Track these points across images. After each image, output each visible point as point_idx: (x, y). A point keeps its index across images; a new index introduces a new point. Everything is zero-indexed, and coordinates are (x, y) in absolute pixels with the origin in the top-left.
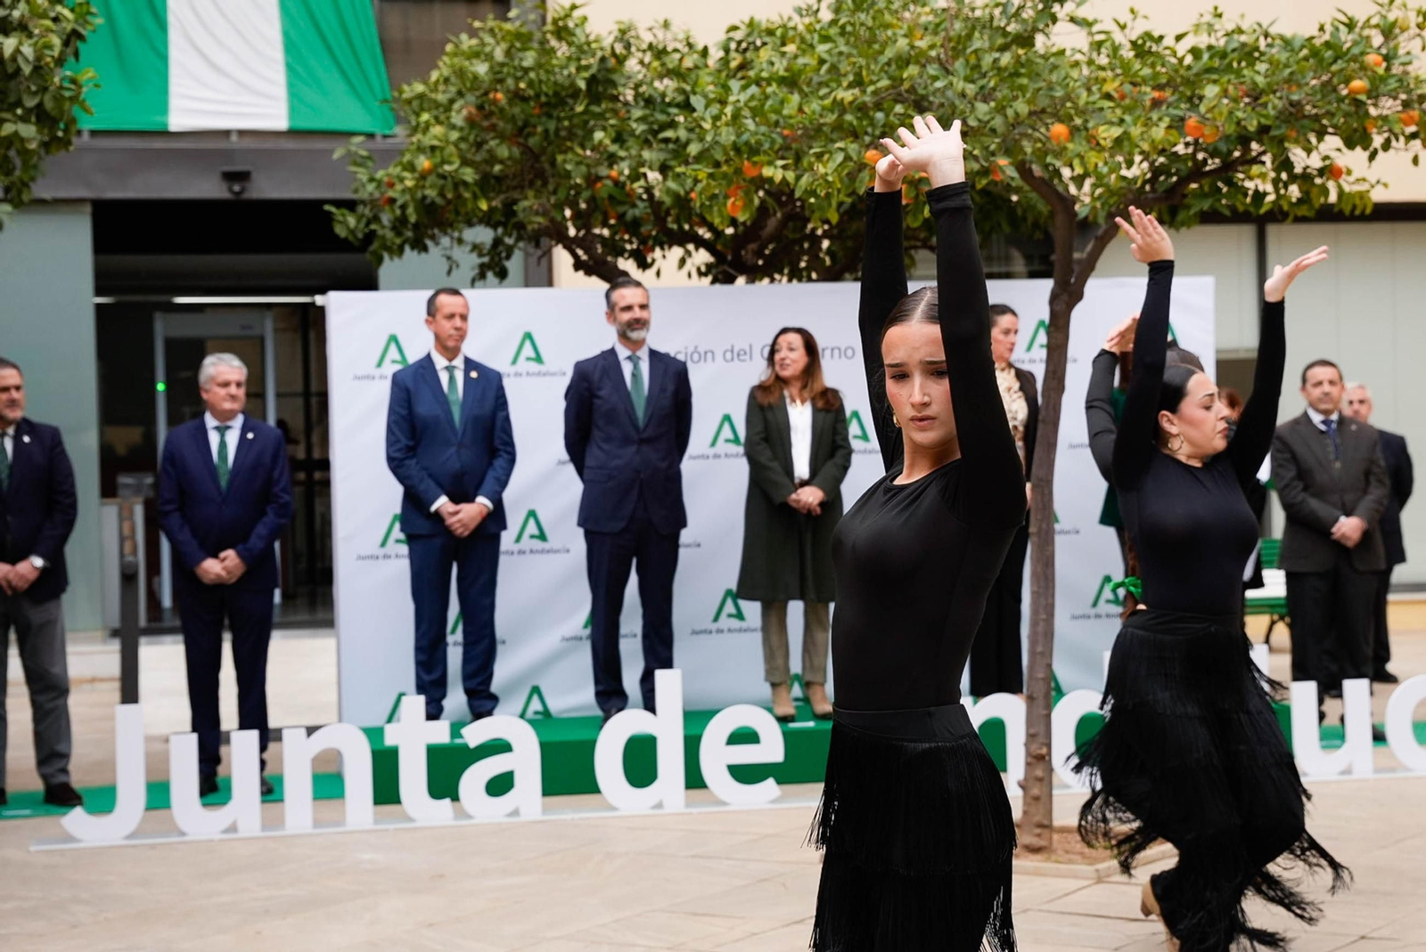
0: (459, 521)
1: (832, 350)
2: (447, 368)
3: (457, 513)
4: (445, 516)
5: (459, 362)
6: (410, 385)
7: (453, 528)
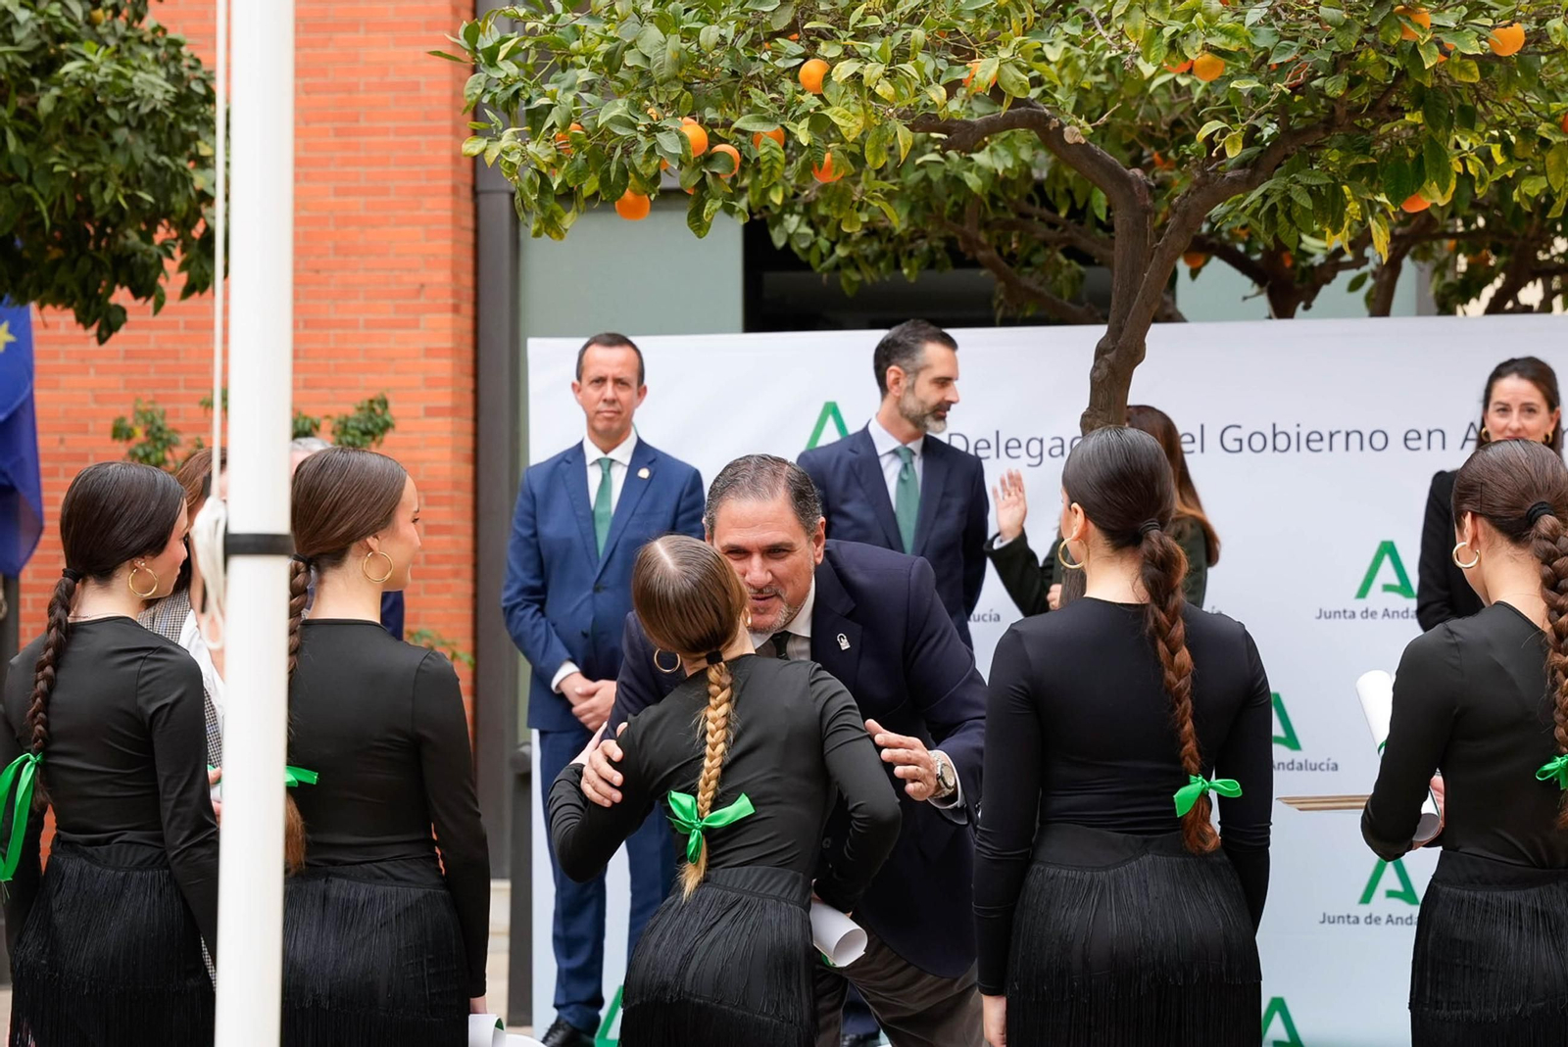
0: (591, 710)
1: (1348, 434)
2: (599, 461)
3: (592, 695)
4: (573, 699)
5: (623, 453)
6: (537, 490)
7: (583, 719)
